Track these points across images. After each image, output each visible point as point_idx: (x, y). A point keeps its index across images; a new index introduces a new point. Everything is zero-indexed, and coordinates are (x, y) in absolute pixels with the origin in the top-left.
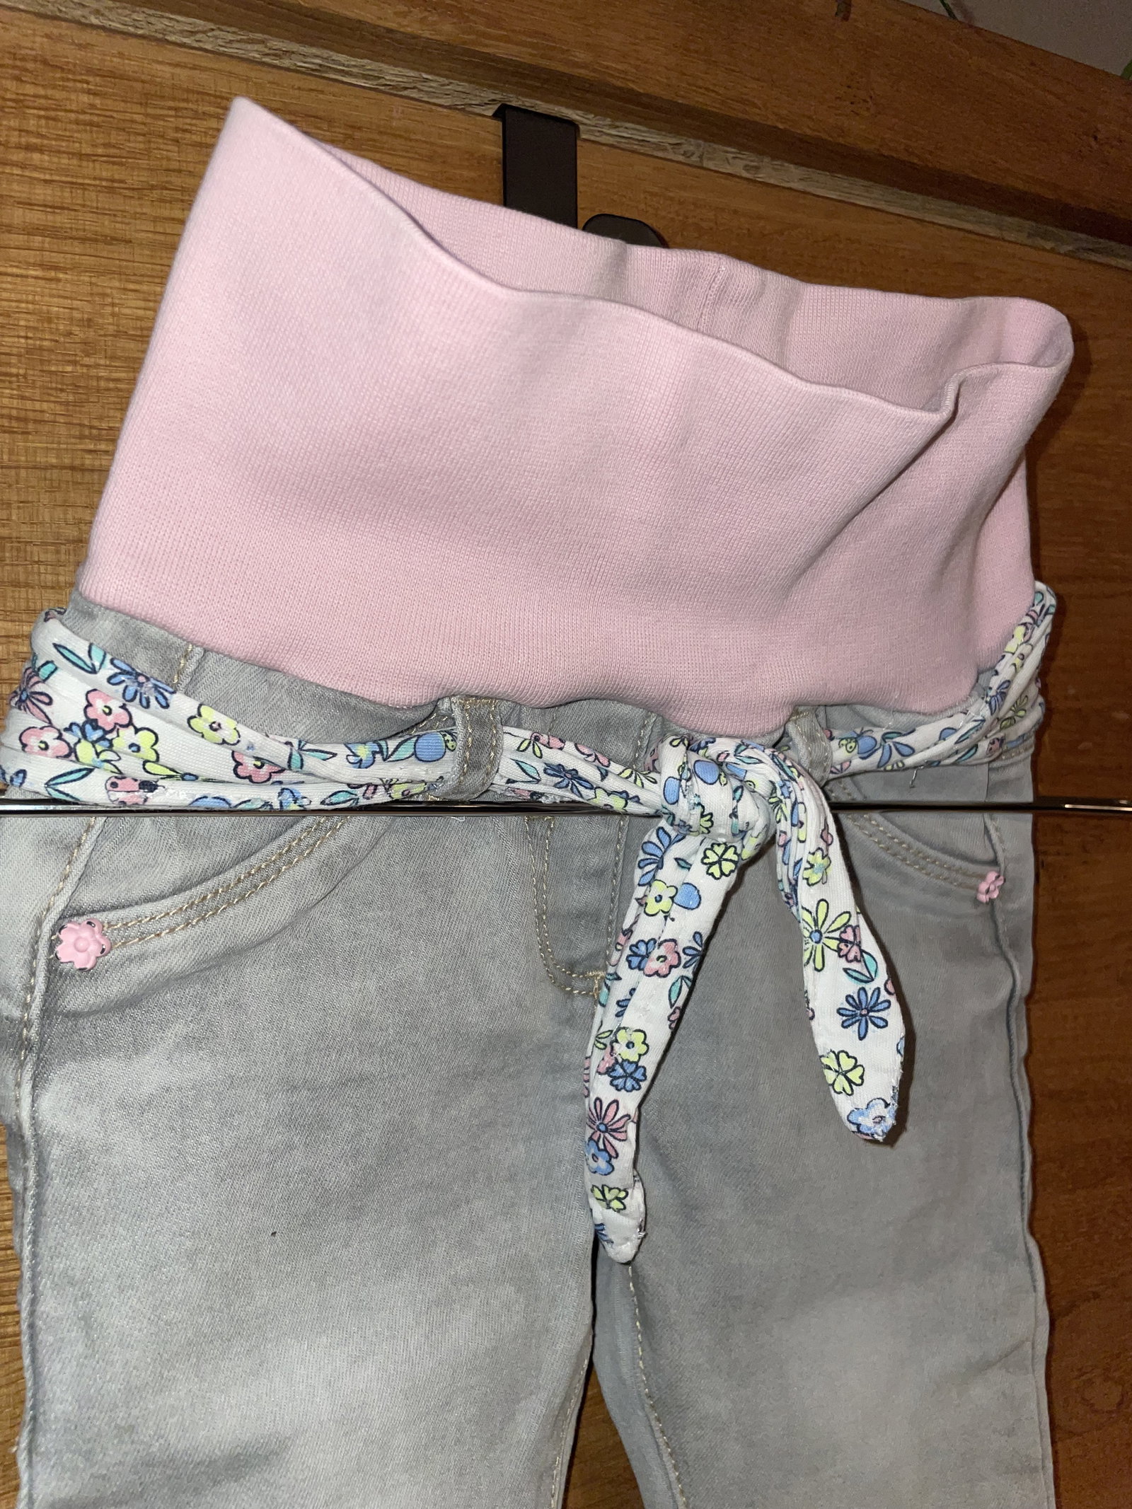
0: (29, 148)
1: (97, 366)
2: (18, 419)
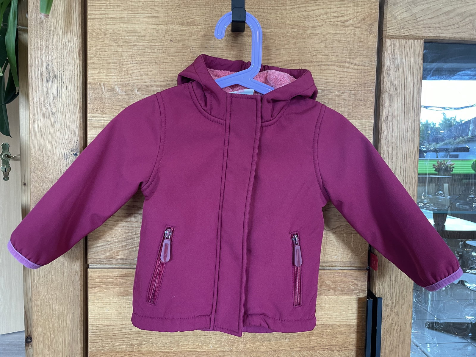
0: (111, 6)
1: (120, 36)
2: (109, 45)
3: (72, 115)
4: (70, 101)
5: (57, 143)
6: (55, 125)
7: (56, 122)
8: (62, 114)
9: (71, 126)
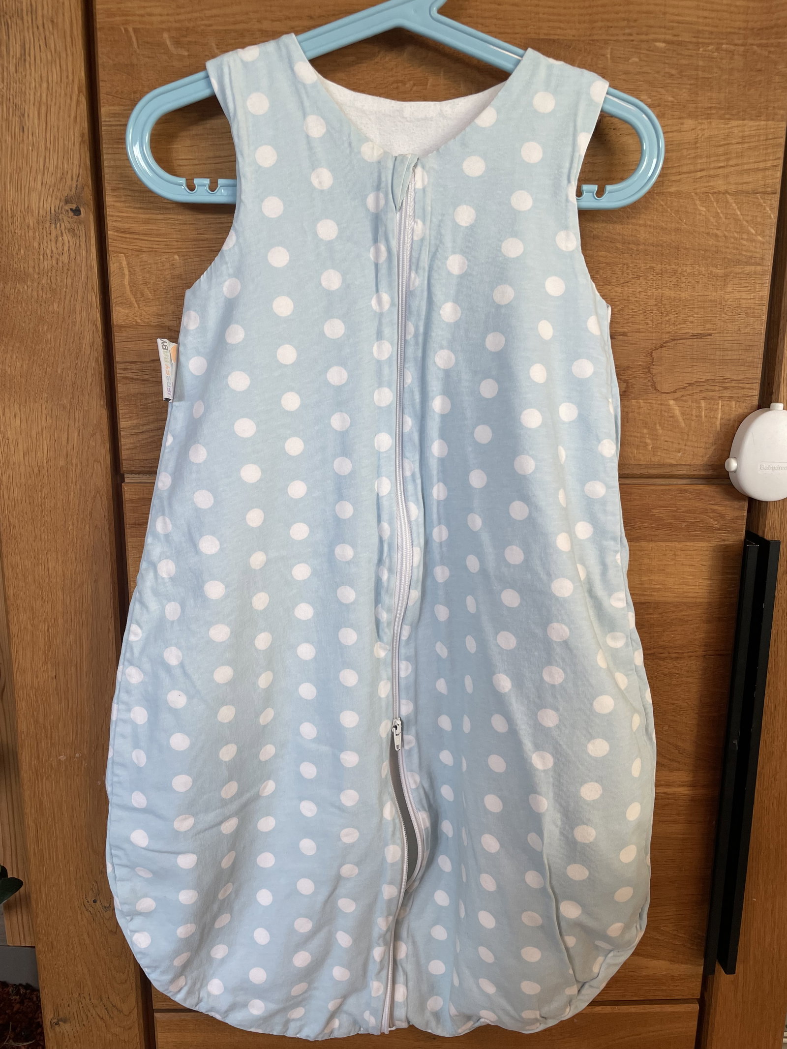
3: (61, 111)
4: (55, 76)
5: (32, 183)
6: (23, 137)
7: (26, 130)
8: (39, 108)
9: (61, 140)
